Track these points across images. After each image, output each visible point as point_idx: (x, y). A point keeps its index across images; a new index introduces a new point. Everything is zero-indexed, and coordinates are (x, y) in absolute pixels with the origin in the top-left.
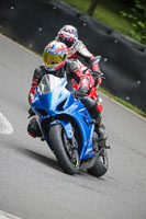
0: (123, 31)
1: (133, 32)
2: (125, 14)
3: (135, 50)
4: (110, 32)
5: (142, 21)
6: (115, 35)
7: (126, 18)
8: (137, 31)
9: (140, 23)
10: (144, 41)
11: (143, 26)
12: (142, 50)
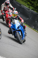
0: (24, 5)
1: (26, 5)
4: (20, 5)
5: (29, 2)
6: (22, 6)
7: (25, 1)
8: (27, 5)
10: (29, 7)
11: (29, 3)
12: (29, 10)
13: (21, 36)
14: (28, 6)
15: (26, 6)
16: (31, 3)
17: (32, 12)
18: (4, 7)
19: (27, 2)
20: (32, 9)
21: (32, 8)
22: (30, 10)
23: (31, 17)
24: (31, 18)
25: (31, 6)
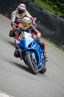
0: (47, 9)
1: (52, 10)
2: (48, 2)
3: (52, 17)
4: (41, 9)
6: (44, 11)
7: (48, 3)
8: (53, 9)
9: (54, 6)
10: (56, 14)
11: (56, 7)
12: (56, 18)
13: (34, 60)
14: (54, 12)
15: (50, 11)
16: (59, 6)
17: (60, 22)
18: (16, 17)
19: (53, 5)
20: (60, 17)
21: (61, 15)
22: (58, 17)
23: (60, 29)
24: (58, 32)
25: (59, 12)
